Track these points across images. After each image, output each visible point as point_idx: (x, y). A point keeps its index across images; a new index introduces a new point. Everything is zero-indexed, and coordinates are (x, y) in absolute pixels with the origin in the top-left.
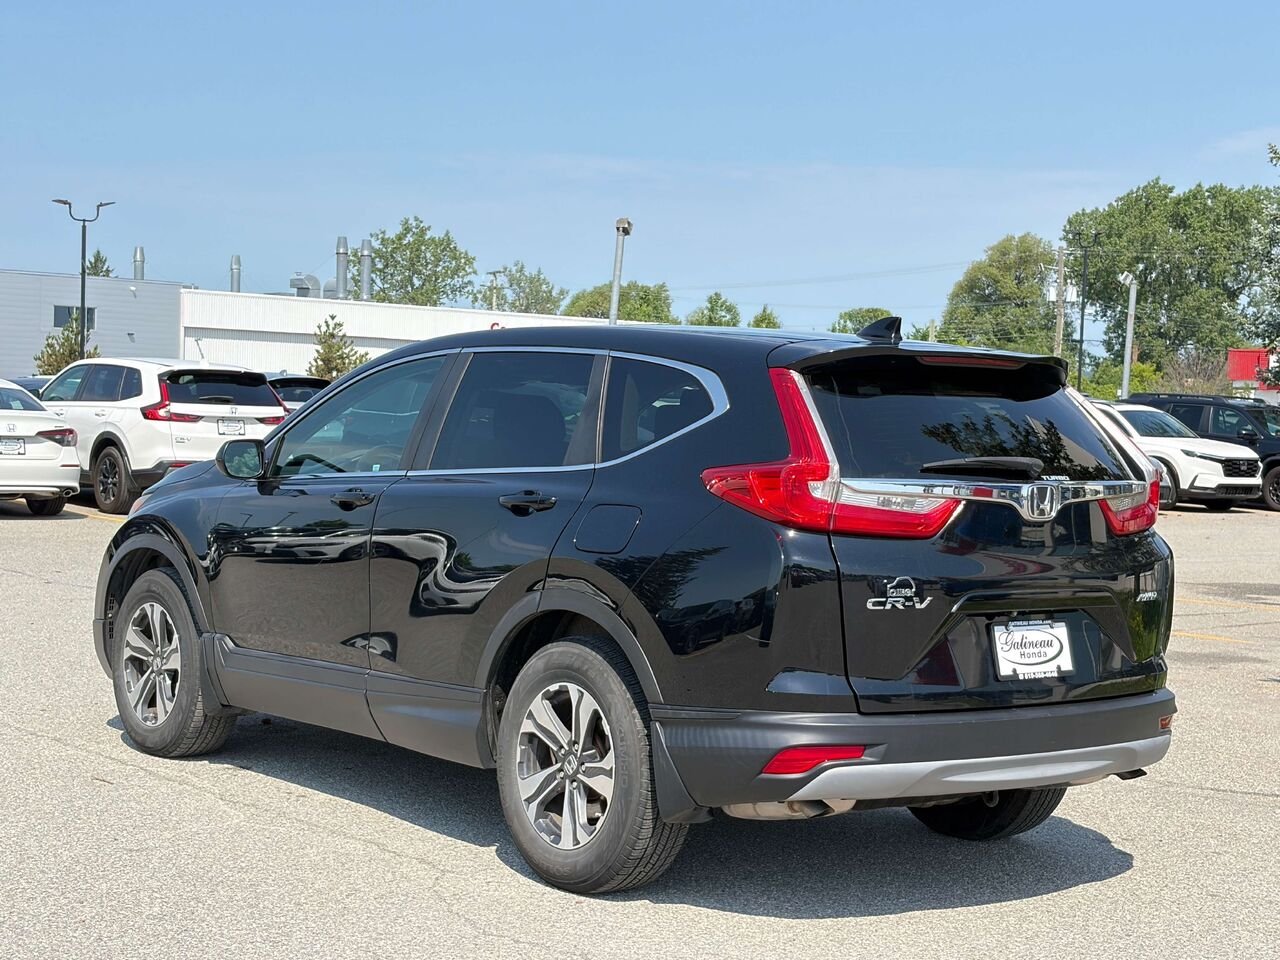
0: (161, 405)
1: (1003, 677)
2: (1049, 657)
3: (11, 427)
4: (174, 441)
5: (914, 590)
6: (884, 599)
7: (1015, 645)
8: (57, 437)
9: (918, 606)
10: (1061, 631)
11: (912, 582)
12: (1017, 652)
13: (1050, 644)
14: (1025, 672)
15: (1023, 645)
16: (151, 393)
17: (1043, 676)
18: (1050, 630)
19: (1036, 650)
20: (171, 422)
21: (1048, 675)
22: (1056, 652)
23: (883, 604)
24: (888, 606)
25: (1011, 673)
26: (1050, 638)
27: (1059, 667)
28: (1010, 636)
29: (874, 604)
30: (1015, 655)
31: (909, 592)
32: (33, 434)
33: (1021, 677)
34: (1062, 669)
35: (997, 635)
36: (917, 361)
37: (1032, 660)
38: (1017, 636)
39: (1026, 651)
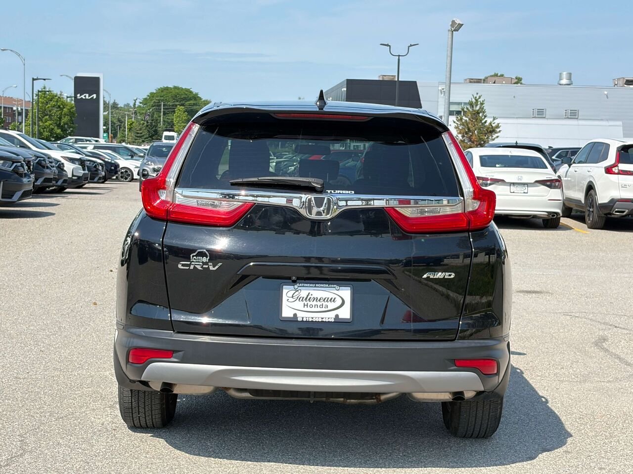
0: (615, 166)
1: (284, 317)
2: (329, 309)
3: (520, 178)
4: (620, 186)
5: (208, 258)
6: (189, 263)
7: (300, 299)
8: (548, 183)
9: (211, 268)
10: (346, 293)
11: (207, 253)
12: (302, 303)
13: (333, 300)
14: (304, 316)
15: (307, 298)
16: (611, 159)
17: (320, 320)
18: (336, 292)
19: (319, 303)
20: (619, 175)
21: (324, 320)
22: (337, 306)
23: (189, 265)
24: (192, 267)
25: (292, 316)
26: (334, 296)
27: (337, 316)
28: (297, 293)
29: (183, 265)
30: (299, 305)
31: (205, 259)
32: (533, 181)
33: (300, 319)
34: (340, 317)
35: (285, 291)
36: (271, 116)
37: (313, 309)
38: (304, 293)
39: (309, 303)
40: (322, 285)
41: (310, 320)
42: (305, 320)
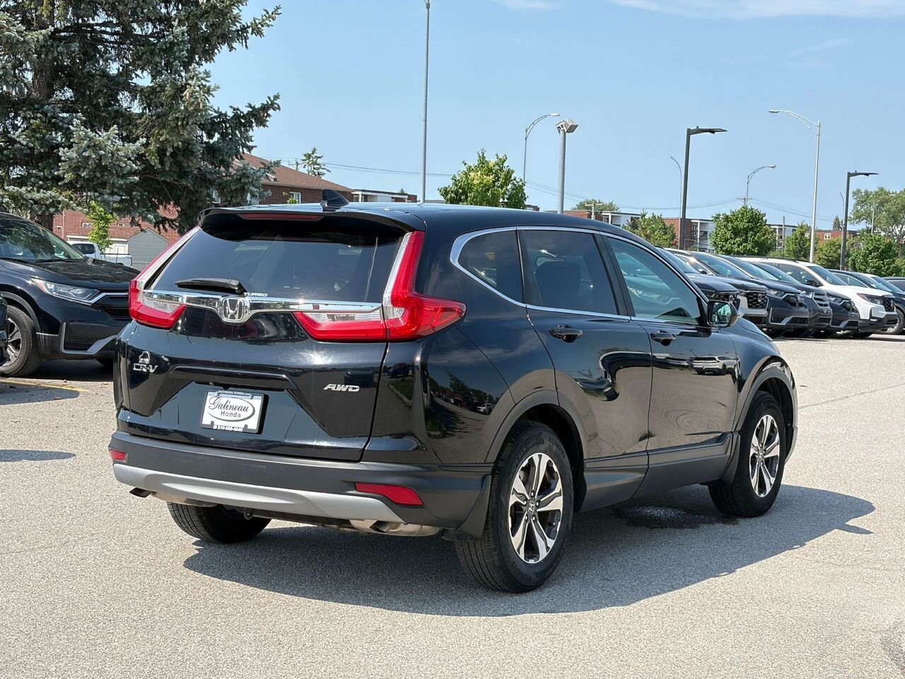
1: (202, 425)
2: (241, 418)
6: (139, 364)
7: (220, 406)
10: (257, 402)
12: (220, 411)
13: (245, 409)
14: (219, 424)
15: (225, 406)
17: (231, 429)
18: (249, 401)
19: (234, 412)
21: (234, 429)
22: (248, 416)
23: (139, 367)
24: (140, 369)
25: (209, 424)
26: (247, 405)
27: (246, 426)
28: (218, 400)
29: (136, 367)
30: (217, 412)
33: (215, 427)
34: (249, 428)
35: (209, 397)
36: (239, 217)
37: (228, 418)
38: (223, 400)
39: (226, 411)
40: (239, 393)
41: (224, 428)
42: (219, 428)
